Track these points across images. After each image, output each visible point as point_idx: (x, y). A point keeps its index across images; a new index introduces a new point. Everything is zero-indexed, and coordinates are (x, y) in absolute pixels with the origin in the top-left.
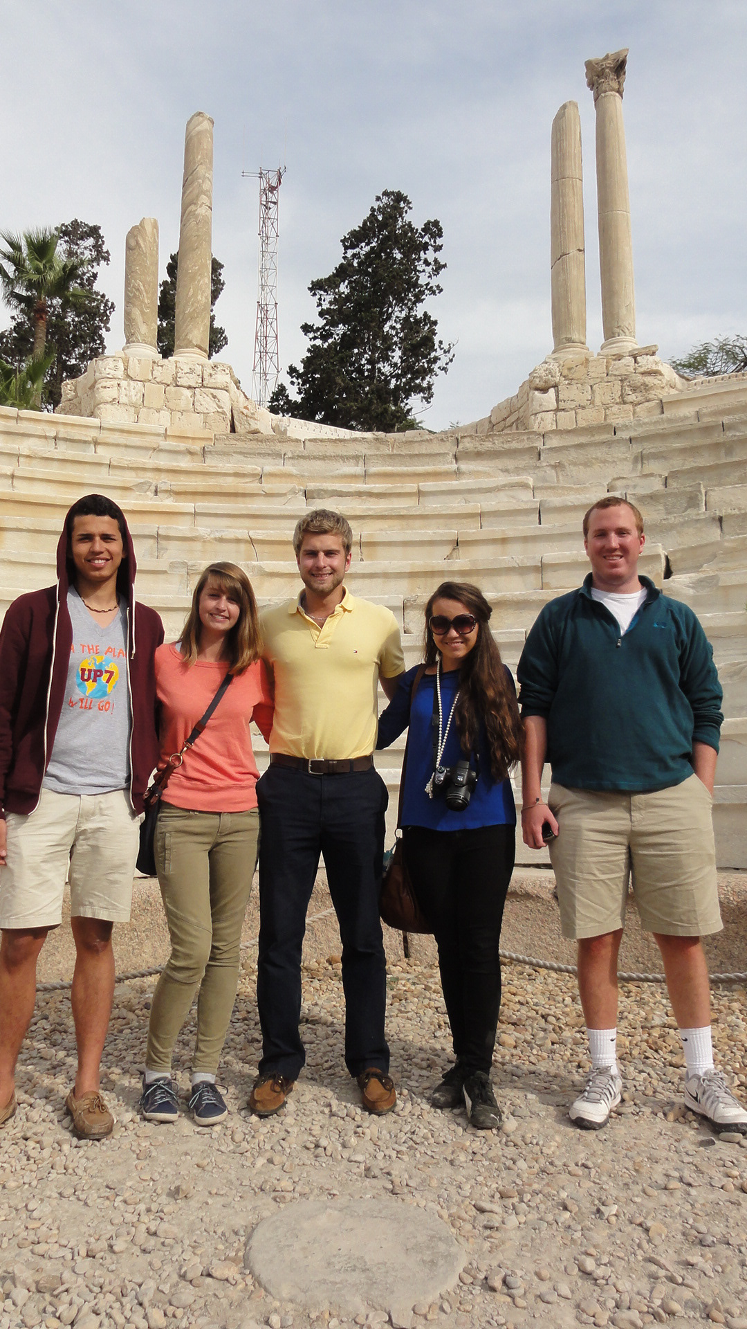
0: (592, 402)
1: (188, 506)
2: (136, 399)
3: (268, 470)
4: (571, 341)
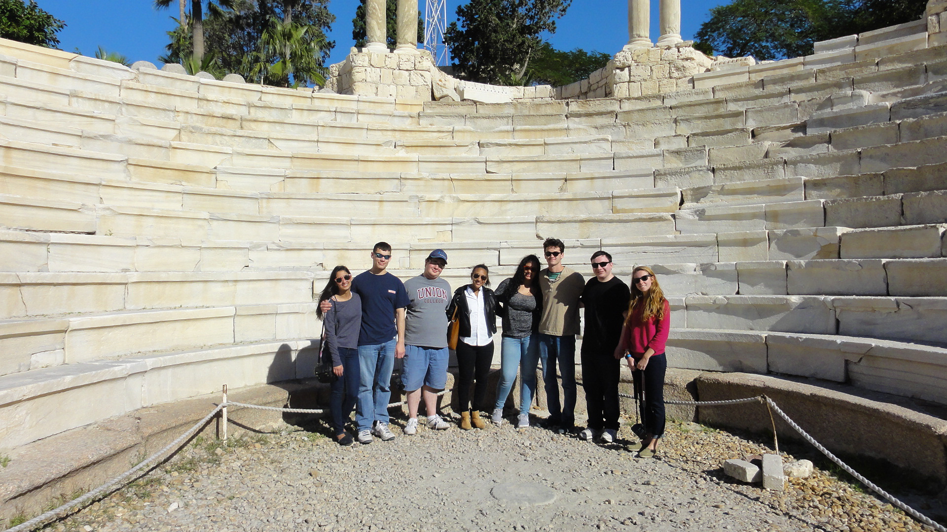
0: (651, 77)
2: (376, 79)
3: (456, 128)
4: (639, 36)
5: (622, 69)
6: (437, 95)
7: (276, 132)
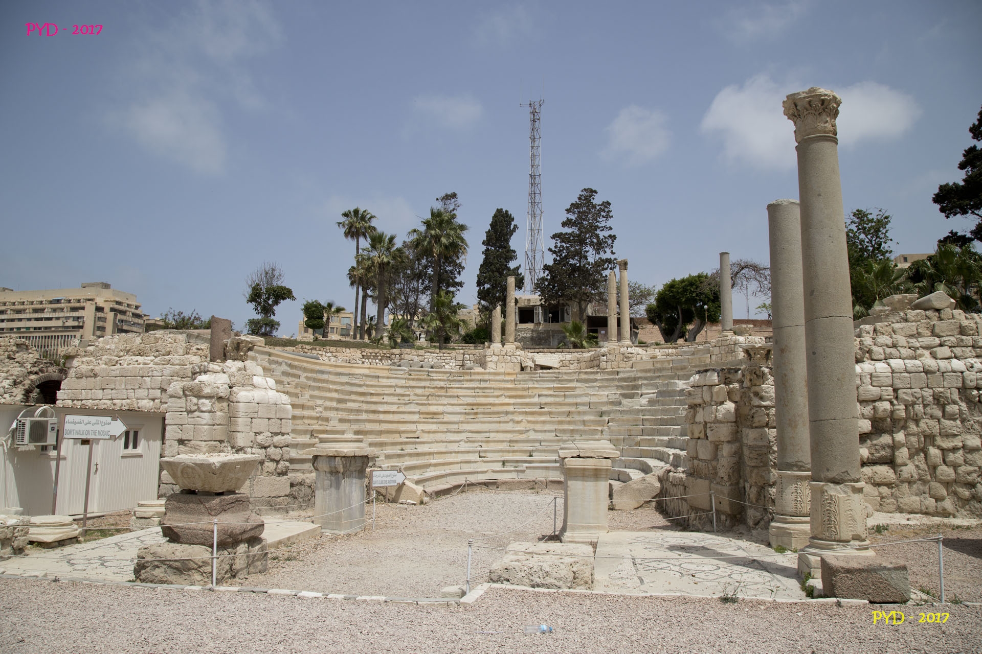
0: (615, 360)
1: (512, 401)
2: (496, 360)
3: (530, 386)
4: (611, 340)
5: (603, 356)
6: (523, 365)
7: (461, 392)
